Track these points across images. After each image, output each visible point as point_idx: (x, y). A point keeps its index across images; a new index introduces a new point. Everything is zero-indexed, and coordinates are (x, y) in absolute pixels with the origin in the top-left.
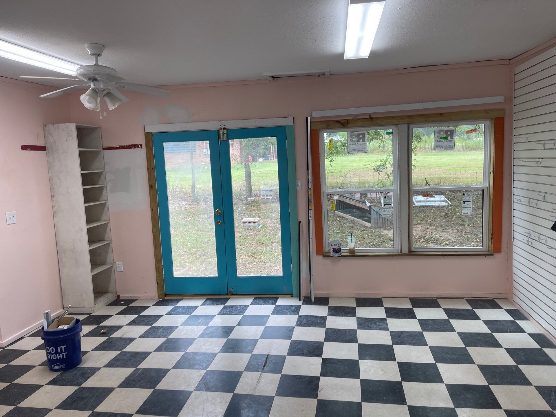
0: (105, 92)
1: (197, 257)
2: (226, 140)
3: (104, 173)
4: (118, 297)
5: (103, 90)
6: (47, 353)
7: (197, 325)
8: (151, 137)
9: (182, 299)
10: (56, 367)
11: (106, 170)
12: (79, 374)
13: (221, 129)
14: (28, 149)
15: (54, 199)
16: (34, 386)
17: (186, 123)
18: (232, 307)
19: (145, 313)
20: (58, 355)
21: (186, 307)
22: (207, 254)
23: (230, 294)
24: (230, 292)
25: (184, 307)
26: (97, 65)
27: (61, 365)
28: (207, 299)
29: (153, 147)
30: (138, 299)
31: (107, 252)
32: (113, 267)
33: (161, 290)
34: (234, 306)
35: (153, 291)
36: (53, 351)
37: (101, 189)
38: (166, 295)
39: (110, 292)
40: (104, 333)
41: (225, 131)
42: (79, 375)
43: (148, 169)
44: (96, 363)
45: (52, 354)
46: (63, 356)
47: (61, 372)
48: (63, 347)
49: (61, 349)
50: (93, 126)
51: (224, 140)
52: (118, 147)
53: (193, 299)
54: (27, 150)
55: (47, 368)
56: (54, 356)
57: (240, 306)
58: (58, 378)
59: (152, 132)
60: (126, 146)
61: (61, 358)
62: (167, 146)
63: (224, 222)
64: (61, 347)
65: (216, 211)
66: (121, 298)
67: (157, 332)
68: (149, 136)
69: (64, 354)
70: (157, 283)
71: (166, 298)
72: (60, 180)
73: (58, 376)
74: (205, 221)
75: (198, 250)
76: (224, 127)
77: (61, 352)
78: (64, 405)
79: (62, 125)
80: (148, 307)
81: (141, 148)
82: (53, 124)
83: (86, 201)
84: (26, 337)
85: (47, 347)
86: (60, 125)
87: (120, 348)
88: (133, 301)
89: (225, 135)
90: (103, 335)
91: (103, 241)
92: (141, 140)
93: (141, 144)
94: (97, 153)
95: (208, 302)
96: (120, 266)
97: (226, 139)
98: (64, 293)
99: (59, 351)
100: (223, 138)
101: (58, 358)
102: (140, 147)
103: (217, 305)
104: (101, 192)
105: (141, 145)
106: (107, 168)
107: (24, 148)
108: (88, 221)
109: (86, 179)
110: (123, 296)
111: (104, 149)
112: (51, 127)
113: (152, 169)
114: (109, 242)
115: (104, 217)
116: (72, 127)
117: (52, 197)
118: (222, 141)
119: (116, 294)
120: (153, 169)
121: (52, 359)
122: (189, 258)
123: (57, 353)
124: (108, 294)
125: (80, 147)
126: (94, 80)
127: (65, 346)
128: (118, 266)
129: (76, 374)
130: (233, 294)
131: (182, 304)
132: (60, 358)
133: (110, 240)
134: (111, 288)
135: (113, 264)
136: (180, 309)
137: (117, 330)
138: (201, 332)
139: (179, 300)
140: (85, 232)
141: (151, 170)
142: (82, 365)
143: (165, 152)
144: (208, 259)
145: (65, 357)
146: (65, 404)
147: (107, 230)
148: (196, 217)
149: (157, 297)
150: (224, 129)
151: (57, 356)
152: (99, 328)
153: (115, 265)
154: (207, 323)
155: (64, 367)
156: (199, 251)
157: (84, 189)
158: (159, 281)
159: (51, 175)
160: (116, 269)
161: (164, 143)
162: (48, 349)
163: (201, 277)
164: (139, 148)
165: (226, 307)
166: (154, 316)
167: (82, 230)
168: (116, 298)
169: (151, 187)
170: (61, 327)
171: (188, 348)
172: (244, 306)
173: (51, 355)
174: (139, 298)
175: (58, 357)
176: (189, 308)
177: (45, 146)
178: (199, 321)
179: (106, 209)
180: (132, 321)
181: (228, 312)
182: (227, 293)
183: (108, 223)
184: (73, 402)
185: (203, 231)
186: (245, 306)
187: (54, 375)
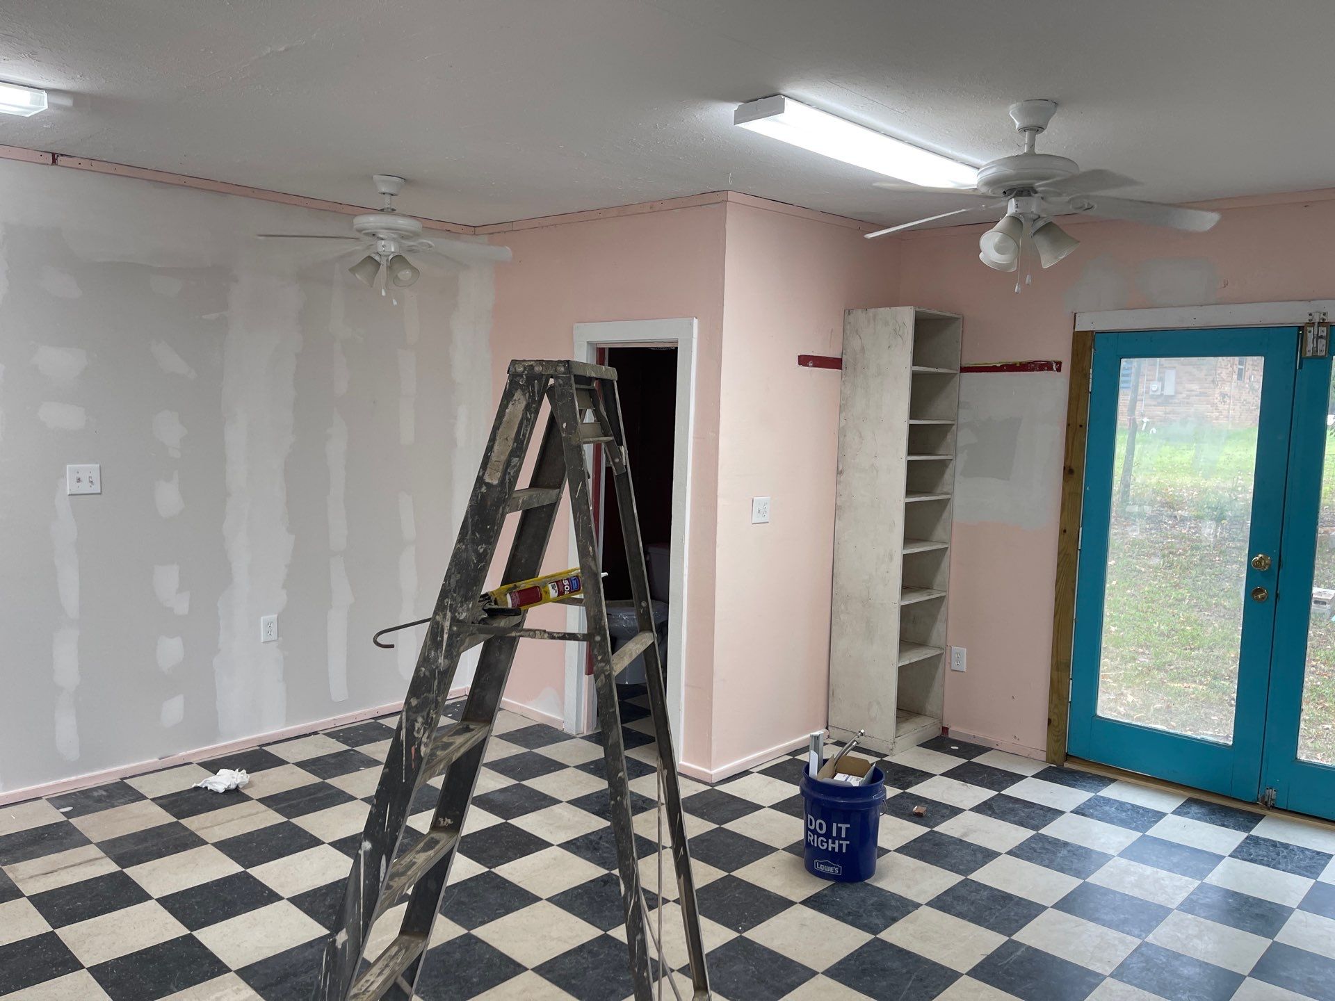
0: (1040, 224)
1: (1140, 668)
2: (1322, 357)
3: (954, 428)
4: (945, 730)
5: (1037, 217)
6: (807, 829)
7: (1170, 870)
8: (1089, 343)
9: (1113, 781)
10: (823, 868)
11: (961, 421)
12: (871, 902)
13: (1311, 324)
14: (811, 364)
15: (842, 478)
16: (775, 898)
17: (1200, 308)
18: (1274, 844)
19: (1012, 791)
20: (830, 841)
21: (1130, 807)
22: (1167, 667)
23: (1266, 803)
24: (1266, 800)
25: (1122, 804)
26: (1031, 154)
27: (833, 866)
28: (1190, 801)
29: (1091, 370)
30: (991, 749)
31: (933, 618)
32: (943, 656)
33: (1058, 741)
34: (1282, 844)
35: (1035, 737)
36: (821, 828)
37: (943, 465)
38: (1068, 757)
39: (927, 713)
40: (919, 815)
41: (1323, 331)
42: (872, 905)
43: (1068, 425)
44: (909, 887)
45: (819, 835)
46: (840, 846)
47: (832, 883)
48: (844, 826)
49: (839, 829)
50: (948, 314)
51: (1315, 357)
52: (998, 365)
53: (1145, 788)
54: (808, 366)
55: (801, 861)
56: (822, 841)
57: (1303, 850)
58: (826, 896)
59: (1092, 331)
60: (1020, 363)
61: (837, 850)
62: (1130, 368)
63: (1277, 595)
64: (839, 825)
65: (1258, 558)
66: (950, 736)
67: (1054, 853)
68: (1083, 343)
69: (845, 843)
70: (1050, 721)
71: (1067, 765)
72: (861, 437)
73: (825, 892)
74: (1156, 576)
75: (1141, 650)
76: (1324, 320)
77: (839, 837)
78: (842, 971)
79: (884, 312)
80: (1022, 777)
81: (1059, 370)
82: (866, 308)
83: (909, 492)
84: (753, 773)
85: (810, 816)
86: (882, 310)
87: (961, 867)
88: (982, 750)
89: (1324, 342)
90: (917, 818)
91: (929, 591)
92: (1062, 351)
93: (1059, 360)
94: (947, 378)
95: (1194, 809)
96: (959, 657)
97: (1323, 354)
98: (833, 694)
99: (834, 835)
100: (1316, 350)
101: (830, 849)
102: (1055, 369)
103: (1223, 825)
104: (942, 473)
105: (1059, 364)
106: (964, 416)
107: (804, 360)
108: (909, 539)
109: (919, 439)
110: (958, 731)
111: (964, 370)
112: (860, 315)
113: (1078, 426)
114: (943, 594)
115: (939, 533)
116: (906, 316)
117: (839, 473)
118: (1308, 358)
119: (941, 723)
120: (1081, 426)
121: (816, 845)
122: (1117, 668)
123: (828, 835)
124: (923, 717)
125: (915, 362)
126: (1023, 191)
127: (849, 826)
128: (954, 656)
129: (864, 900)
130: (1273, 808)
131: (1113, 792)
132: (833, 848)
133: (946, 591)
134: (931, 707)
135: (944, 648)
136: (1111, 807)
137: (950, 817)
138: (1185, 895)
139: (1107, 781)
140: (898, 561)
141: (1074, 428)
142: (875, 880)
143: (1121, 385)
144: (1172, 680)
145: (844, 851)
146: (844, 969)
147: (943, 565)
148: (1130, 559)
149: (1043, 756)
150: (1322, 323)
151: (827, 842)
152: (907, 798)
153: (948, 651)
154: (1201, 874)
155: (839, 873)
156: (1143, 653)
157: (909, 463)
158: (1054, 717)
159: (843, 423)
160: (950, 663)
161: (1123, 361)
162: (811, 820)
163: (1157, 730)
164: (1052, 370)
165: (1256, 841)
166: (1042, 807)
167: (891, 558)
168: (939, 733)
169: (1069, 472)
170: (840, 778)
171: (1150, 932)
172: (1314, 852)
173: (816, 836)
174: (997, 748)
175: (831, 845)
176: (1138, 813)
177: (841, 359)
178: (1175, 859)
179: (945, 515)
180: (985, 803)
181: (1264, 856)
182: (1256, 799)
183: (947, 548)
184: (864, 971)
185: (1153, 602)
186: (1318, 853)
187: (816, 886)
